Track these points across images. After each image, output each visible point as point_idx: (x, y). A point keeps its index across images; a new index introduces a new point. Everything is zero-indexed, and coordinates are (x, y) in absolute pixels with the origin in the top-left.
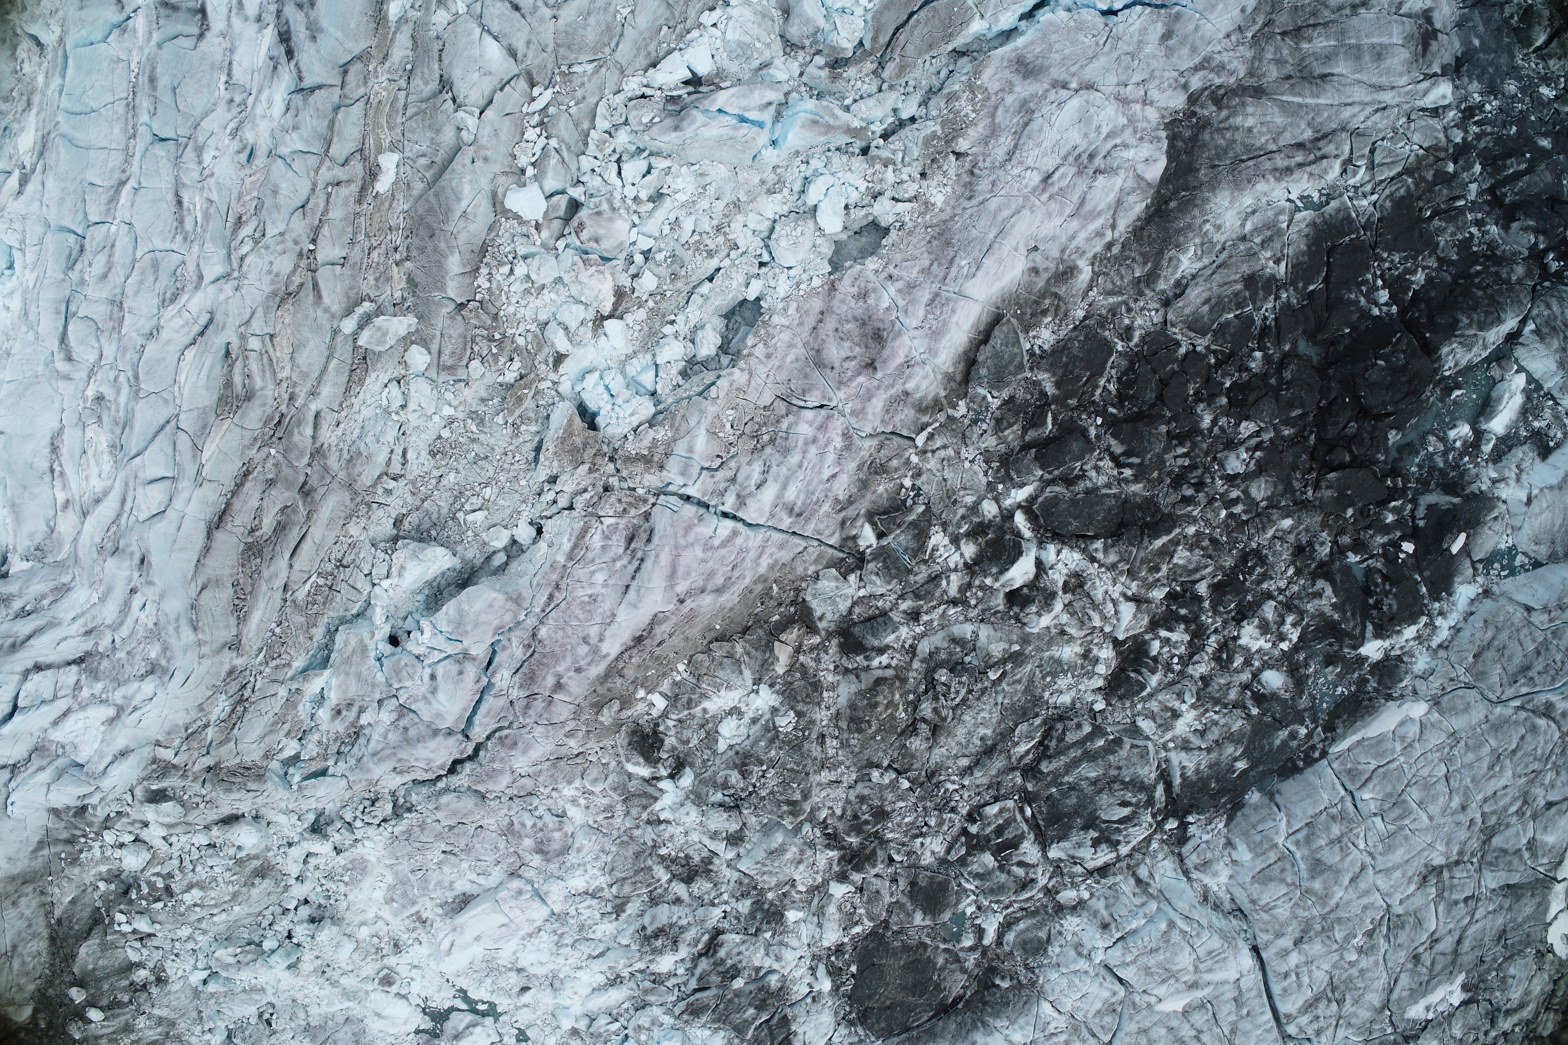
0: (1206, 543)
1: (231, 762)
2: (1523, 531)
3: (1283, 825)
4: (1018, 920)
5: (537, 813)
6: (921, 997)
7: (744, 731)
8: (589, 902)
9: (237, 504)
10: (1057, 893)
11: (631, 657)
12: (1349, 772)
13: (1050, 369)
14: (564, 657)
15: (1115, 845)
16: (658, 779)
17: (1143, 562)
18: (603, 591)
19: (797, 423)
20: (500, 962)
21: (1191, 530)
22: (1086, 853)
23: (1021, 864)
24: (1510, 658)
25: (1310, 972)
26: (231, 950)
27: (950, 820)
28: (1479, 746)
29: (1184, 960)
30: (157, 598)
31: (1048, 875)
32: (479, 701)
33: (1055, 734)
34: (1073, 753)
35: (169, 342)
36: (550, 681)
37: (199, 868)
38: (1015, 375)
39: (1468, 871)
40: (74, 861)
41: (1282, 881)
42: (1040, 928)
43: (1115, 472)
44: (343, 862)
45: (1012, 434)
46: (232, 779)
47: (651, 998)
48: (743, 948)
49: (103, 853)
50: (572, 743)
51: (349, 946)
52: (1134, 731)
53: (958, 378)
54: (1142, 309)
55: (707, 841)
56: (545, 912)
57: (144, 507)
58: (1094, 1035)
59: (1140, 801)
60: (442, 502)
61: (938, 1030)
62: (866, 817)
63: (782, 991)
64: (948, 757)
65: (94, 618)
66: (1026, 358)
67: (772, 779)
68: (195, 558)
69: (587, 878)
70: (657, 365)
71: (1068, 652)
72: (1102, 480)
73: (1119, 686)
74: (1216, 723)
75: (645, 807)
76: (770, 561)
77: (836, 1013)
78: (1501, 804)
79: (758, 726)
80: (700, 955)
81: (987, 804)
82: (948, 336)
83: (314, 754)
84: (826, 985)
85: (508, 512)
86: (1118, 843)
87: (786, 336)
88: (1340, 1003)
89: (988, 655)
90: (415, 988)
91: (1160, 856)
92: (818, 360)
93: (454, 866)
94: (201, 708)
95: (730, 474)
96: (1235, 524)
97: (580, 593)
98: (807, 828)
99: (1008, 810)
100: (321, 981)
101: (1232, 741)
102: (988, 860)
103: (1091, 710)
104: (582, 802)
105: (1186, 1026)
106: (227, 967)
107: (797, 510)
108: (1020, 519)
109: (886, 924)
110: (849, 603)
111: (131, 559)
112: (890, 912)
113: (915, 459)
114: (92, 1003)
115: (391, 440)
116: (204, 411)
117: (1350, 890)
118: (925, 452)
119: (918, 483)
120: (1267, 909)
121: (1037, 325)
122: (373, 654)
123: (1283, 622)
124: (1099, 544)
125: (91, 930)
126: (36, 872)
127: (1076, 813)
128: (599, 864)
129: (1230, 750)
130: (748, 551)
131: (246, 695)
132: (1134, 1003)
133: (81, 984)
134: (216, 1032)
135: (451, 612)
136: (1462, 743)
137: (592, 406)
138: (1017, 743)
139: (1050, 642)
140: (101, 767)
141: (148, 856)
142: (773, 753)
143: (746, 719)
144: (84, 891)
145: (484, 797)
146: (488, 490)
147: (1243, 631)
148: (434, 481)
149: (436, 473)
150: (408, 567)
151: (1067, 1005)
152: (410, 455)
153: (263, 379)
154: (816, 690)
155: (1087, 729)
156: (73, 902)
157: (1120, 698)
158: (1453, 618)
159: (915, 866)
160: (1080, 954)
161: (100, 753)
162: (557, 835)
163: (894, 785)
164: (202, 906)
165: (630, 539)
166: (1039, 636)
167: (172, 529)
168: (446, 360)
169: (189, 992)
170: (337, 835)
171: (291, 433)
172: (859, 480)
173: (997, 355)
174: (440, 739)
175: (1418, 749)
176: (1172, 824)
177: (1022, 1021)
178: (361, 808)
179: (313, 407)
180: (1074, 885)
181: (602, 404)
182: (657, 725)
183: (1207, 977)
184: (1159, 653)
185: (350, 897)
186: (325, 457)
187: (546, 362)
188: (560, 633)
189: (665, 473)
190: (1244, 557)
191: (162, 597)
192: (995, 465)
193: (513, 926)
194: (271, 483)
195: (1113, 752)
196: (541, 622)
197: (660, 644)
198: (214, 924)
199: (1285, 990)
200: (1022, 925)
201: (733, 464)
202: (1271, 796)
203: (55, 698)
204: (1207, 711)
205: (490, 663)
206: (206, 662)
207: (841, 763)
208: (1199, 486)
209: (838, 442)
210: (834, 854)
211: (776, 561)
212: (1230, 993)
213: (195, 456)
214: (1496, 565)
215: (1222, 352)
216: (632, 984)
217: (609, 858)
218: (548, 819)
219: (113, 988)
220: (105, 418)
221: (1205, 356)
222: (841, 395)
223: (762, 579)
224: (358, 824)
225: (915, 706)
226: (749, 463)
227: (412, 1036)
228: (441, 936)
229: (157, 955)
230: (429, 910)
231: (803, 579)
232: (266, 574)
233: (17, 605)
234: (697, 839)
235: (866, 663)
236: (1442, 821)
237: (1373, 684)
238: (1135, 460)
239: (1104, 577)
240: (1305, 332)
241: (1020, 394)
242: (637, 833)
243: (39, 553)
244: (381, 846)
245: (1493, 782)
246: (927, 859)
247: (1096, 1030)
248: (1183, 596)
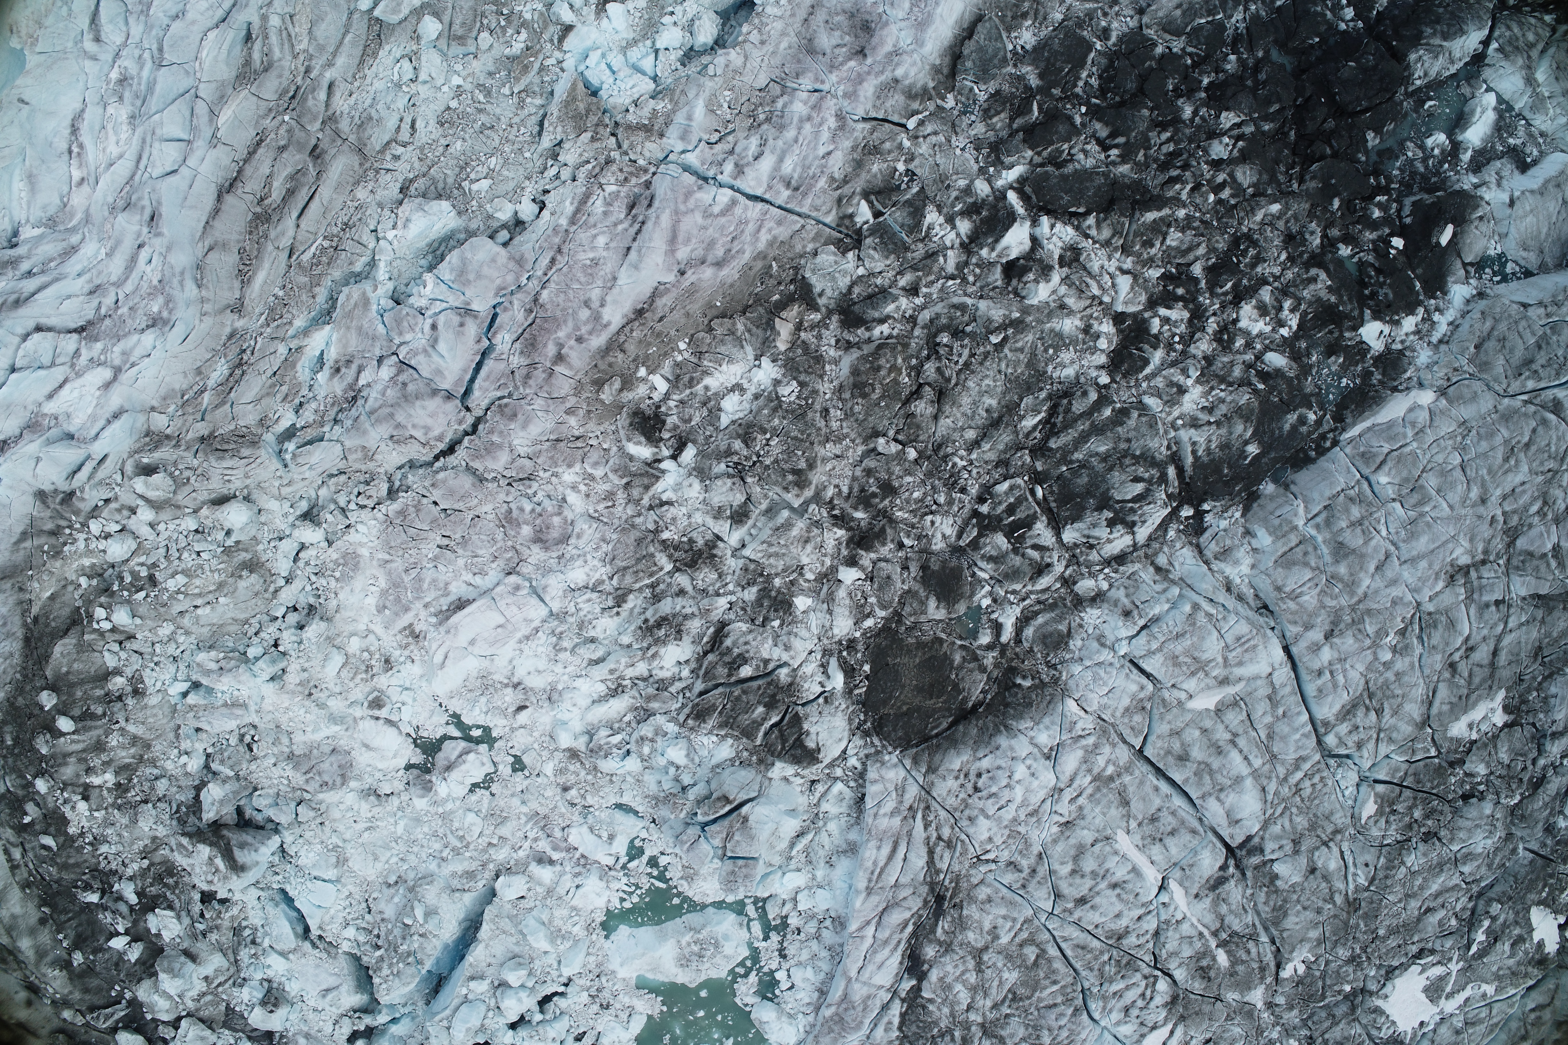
0: (1197, 224)
1: (225, 429)
2: (1510, 236)
3: (1301, 510)
4: (1036, 614)
5: (535, 499)
6: (938, 697)
7: (746, 406)
8: (589, 595)
9: (249, 170)
10: (1075, 583)
11: (632, 331)
12: (1363, 455)
13: (1034, 63)
14: (565, 321)
15: (1131, 527)
16: (659, 461)
17: (1136, 234)
18: (605, 254)
19: (791, 102)
20: (496, 677)
21: (1181, 213)
22: (1102, 532)
23: (1035, 547)
24: (1512, 351)
25: (1345, 671)
26: (213, 654)
27: (960, 501)
28: (1491, 435)
29: (1212, 648)
30: (164, 251)
31: (1064, 563)
32: (479, 366)
33: (1061, 409)
34: (1083, 426)
35: (193, 22)
36: (551, 350)
37: (185, 555)
38: (1000, 68)
39: (1496, 571)
40: (57, 553)
41: (1306, 564)
42: (1060, 622)
43: (1103, 156)
44: (335, 556)
45: (1000, 121)
46: (226, 447)
47: (655, 705)
48: (750, 637)
49: (87, 546)
50: (573, 421)
51: (338, 660)
52: (1142, 407)
53: (945, 71)
54: (1117, 14)
55: (710, 522)
56: (543, 612)
57: (158, 164)
58: (1125, 742)
59: (1152, 477)
60: (446, 171)
61: (959, 735)
62: (874, 489)
63: (792, 688)
64: (954, 430)
65: (100, 273)
66: (1009, 55)
67: (776, 446)
68: (204, 219)
69: (587, 569)
70: (657, 51)
71: (1069, 325)
72: (1090, 163)
73: (1122, 362)
74: (1223, 401)
75: (647, 488)
76: (769, 237)
77: (850, 720)
78: (1521, 502)
79: (761, 401)
80: (706, 653)
81: (996, 484)
82: (933, 27)
83: (311, 420)
84: (838, 680)
85: (512, 185)
86: (1134, 524)
87: (779, 25)
88: (1379, 712)
89: (990, 321)
90: (406, 714)
91: (1178, 545)
92: (810, 48)
93: (450, 563)
94: (199, 371)
95: (727, 147)
96: (1224, 210)
97: (582, 256)
98: (813, 507)
99: (1019, 486)
100: (307, 703)
101: (1241, 416)
102: (1001, 541)
103: (1097, 384)
104: (582, 488)
105: (1221, 727)
106: (208, 673)
107: (793, 182)
108: (1012, 196)
109: (897, 616)
110: (847, 280)
111: (142, 214)
112: (902, 604)
113: (907, 143)
114: (62, 710)
115: (402, 107)
116: (223, 84)
117: (1377, 577)
118: (917, 137)
119: (911, 166)
120: (1294, 596)
121: (1019, 27)
122: (374, 307)
123: (1280, 309)
124: (1091, 220)
125: (68, 630)
126: (15, 567)
127: (1088, 493)
128: (599, 554)
129: (1239, 428)
130: (747, 223)
131: (245, 358)
132: (1163, 700)
133: (53, 688)
134: (193, 755)
135: (454, 261)
136: (1474, 432)
137: (595, 82)
138: (1024, 417)
139: (1050, 315)
140: (93, 433)
141: (134, 546)
142: (776, 421)
143: (749, 396)
144: (64, 587)
145: (482, 480)
146: (494, 159)
147: (1242, 312)
148: (441, 149)
149: (444, 142)
150: (414, 218)
151: (1094, 702)
152: (419, 124)
153: (282, 51)
154: (818, 362)
155: (1093, 396)
156: (52, 598)
157: (1124, 376)
158: (1451, 315)
159: (926, 551)
160: (1103, 645)
161: (93, 418)
162: (556, 520)
163: (900, 456)
164: (186, 595)
165: (631, 207)
166: (1038, 309)
167: (184, 185)
168: (457, 29)
169: (167, 710)
170: (330, 517)
171: (304, 99)
172: (854, 160)
173: (981, 49)
174: (438, 400)
175: (1430, 437)
176: (1187, 512)
177: (1047, 720)
178: (355, 492)
179: (328, 75)
180: (1092, 575)
181: (604, 78)
182: (659, 407)
183: (1238, 672)
184: (1160, 333)
185: (341, 596)
186: (336, 122)
187: (551, 41)
188: (562, 296)
189: (665, 139)
190: (1236, 241)
191: (169, 249)
192: (985, 151)
193: (510, 627)
194: (282, 149)
195: (1121, 424)
196: (543, 288)
197: (661, 319)
198: (198, 618)
199: (1320, 691)
200: (1040, 620)
201: (730, 138)
202: (1287, 487)
203: (53, 364)
204: (1212, 389)
205: (490, 326)
206: (208, 321)
207: (846, 436)
208: (1186, 167)
209: (832, 122)
210: (841, 533)
211: (775, 238)
212: (1264, 691)
213: (211, 121)
214: (1487, 270)
215: (1197, 55)
216: (634, 693)
217: (610, 547)
218: (547, 503)
219: (86, 698)
220: (127, 95)
221: (1181, 57)
222: (834, 77)
223: (761, 256)
224: (352, 506)
225: (918, 370)
226: (747, 138)
227: (402, 772)
228: (434, 646)
229: (136, 662)
230: (424, 621)
231: (801, 256)
232: (273, 234)
233: (25, 266)
234: (700, 521)
235: (867, 335)
236: (1463, 512)
237: (1377, 376)
238: (1121, 140)
239: (1099, 253)
240: (1276, 42)
241: (1006, 87)
242: (638, 520)
243: (51, 223)
244: (375, 532)
245: (1510, 477)
246: (938, 545)
247: (1126, 733)
248: (1179, 278)
